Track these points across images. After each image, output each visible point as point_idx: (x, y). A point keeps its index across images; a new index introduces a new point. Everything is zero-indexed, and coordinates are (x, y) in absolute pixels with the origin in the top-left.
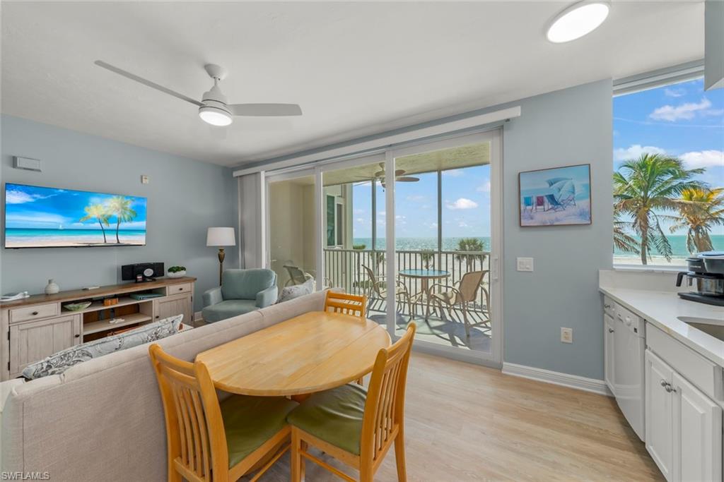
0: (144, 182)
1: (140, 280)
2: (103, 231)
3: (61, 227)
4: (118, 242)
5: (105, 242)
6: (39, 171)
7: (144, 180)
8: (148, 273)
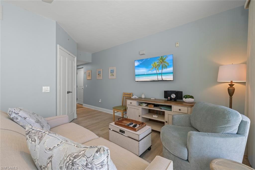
0: (176, 46)
1: (169, 99)
2: (157, 74)
3: (146, 74)
4: (162, 79)
5: (158, 79)
6: (144, 54)
7: (176, 44)
8: (173, 96)
